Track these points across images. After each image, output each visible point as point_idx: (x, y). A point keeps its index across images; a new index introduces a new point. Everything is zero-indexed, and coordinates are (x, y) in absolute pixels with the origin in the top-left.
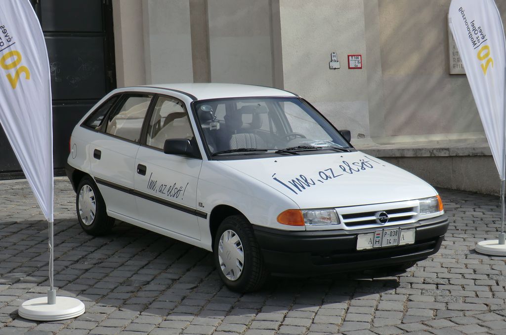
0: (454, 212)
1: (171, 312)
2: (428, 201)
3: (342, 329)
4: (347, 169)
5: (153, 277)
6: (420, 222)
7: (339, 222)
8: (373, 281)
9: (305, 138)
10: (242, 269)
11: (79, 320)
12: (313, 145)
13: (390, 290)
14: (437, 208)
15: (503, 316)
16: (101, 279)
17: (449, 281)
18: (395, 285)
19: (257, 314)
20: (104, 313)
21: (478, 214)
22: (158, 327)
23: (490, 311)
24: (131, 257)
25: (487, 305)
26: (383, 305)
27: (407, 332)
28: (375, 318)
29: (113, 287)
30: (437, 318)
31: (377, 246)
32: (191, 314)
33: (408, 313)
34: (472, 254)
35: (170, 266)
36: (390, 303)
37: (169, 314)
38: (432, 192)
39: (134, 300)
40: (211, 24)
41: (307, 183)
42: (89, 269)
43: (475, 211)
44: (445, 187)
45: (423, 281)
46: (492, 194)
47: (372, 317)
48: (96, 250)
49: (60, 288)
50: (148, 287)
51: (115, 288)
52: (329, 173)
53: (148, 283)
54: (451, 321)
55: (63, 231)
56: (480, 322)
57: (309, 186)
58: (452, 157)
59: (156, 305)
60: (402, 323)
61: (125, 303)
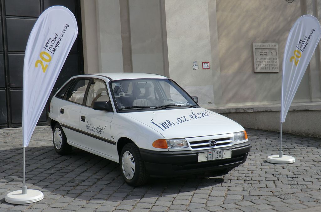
0: (256, 140)
1: (92, 198)
2: (239, 134)
3: (189, 208)
4: (194, 116)
5: (87, 177)
6: (235, 146)
7: (188, 146)
8: (210, 179)
9: (172, 100)
10: (134, 173)
11: (39, 203)
12: (176, 104)
13: (218, 184)
14: (244, 138)
15: (281, 198)
16: (58, 179)
17: (252, 178)
18: (221, 181)
19: (141, 199)
20: (54, 199)
21: (269, 141)
22: (83, 207)
23: (274, 196)
24: (79, 166)
25: (272, 192)
26: (213, 193)
27: (226, 209)
28: (208, 201)
29: (63, 183)
30: (244, 200)
31: (210, 159)
32: (103, 199)
33: (227, 198)
34: (264, 163)
35: (99, 171)
36: (217, 192)
37: (91, 199)
38: (241, 129)
39: (74, 191)
40: (133, 47)
41: (170, 124)
42: (54, 173)
43: (267, 140)
44: (252, 128)
45: (237, 178)
46: (276, 131)
47: (207, 200)
48: (61, 163)
49: (34, 184)
50: (83, 184)
51: (65, 184)
52: (183, 119)
53: (84, 181)
54: (251, 202)
55: (46, 153)
56: (268, 202)
57: (171, 126)
58: (255, 112)
59: (85, 194)
60: (224, 204)
61: (68, 193)
